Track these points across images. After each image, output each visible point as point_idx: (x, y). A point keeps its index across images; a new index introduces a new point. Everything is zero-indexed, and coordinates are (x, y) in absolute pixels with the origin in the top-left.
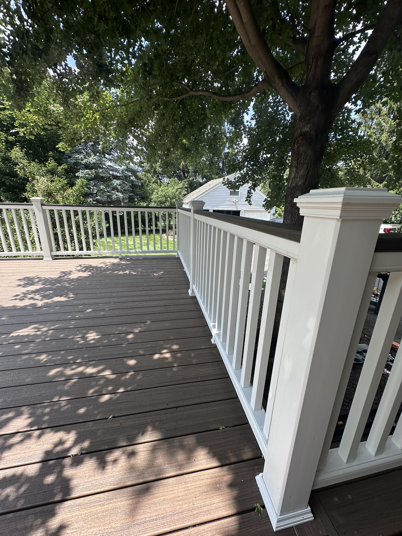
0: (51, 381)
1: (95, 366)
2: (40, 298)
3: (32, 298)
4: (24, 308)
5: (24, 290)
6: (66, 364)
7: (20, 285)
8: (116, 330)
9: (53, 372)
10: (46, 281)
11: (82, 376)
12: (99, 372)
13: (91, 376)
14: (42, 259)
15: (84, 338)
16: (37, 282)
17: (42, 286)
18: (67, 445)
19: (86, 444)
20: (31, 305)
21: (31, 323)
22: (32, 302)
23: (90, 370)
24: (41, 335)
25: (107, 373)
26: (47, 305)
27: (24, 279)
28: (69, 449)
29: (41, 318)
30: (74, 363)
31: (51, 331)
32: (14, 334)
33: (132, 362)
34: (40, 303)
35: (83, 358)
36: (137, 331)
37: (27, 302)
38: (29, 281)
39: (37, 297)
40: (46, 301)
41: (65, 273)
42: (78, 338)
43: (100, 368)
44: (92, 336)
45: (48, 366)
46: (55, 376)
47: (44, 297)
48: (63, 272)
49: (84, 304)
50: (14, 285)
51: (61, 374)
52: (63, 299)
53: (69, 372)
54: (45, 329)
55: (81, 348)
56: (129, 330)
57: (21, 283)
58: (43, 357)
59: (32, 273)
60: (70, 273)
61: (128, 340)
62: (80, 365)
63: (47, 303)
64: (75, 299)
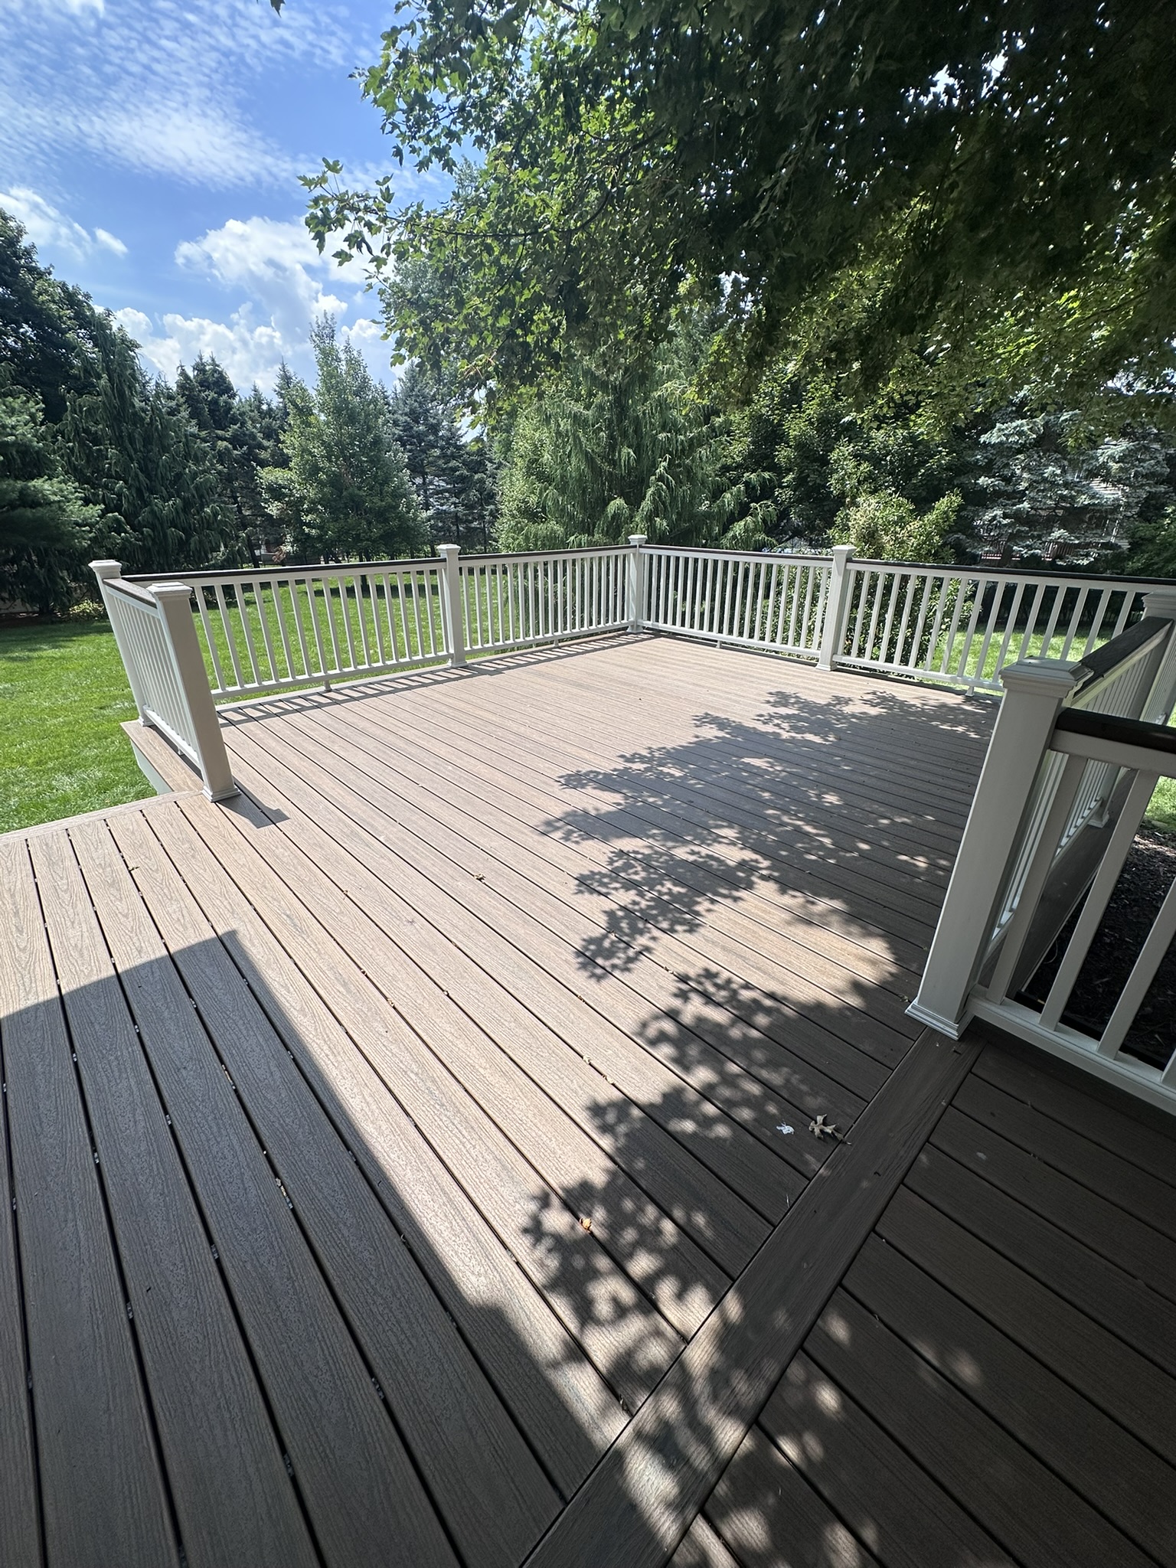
0: (765, 818)
1: (815, 828)
2: (788, 729)
3: (777, 725)
4: (764, 734)
5: (772, 710)
6: (786, 812)
7: (768, 702)
8: (867, 805)
9: (771, 812)
10: (805, 705)
11: (797, 830)
12: (817, 835)
13: (807, 834)
14: (814, 665)
15: (819, 796)
16: (793, 704)
17: (796, 712)
18: (761, 866)
19: (776, 874)
20: (774, 733)
21: (766, 756)
22: (777, 730)
23: (809, 829)
24: (772, 773)
25: (827, 841)
26: (793, 740)
27: (778, 693)
28: (761, 869)
29: (780, 754)
30: (795, 815)
31: (784, 774)
32: (746, 760)
33: (864, 846)
34: (785, 735)
35: (807, 815)
36: (899, 820)
37: (769, 728)
38: (782, 699)
39: (785, 725)
40: (794, 735)
41: (839, 700)
42: (812, 793)
43: (822, 832)
44: (831, 799)
45: (766, 804)
46: (770, 816)
47: (794, 728)
48: (837, 698)
49: (844, 758)
50: (762, 699)
51: (778, 818)
52: (817, 739)
53: (785, 819)
54: (778, 768)
55: (810, 804)
56: (888, 815)
57: (772, 700)
58: (766, 795)
59: (790, 688)
60: (848, 701)
61: (877, 824)
62: (800, 819)
63: (793, 738)
64: (833, 745)
